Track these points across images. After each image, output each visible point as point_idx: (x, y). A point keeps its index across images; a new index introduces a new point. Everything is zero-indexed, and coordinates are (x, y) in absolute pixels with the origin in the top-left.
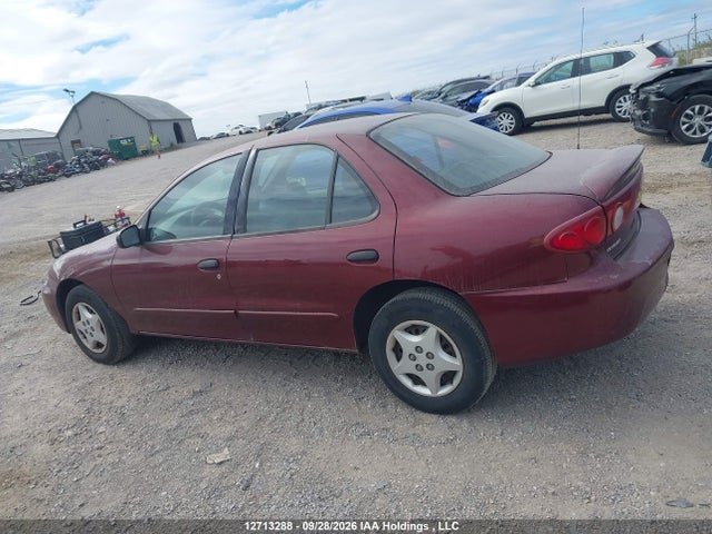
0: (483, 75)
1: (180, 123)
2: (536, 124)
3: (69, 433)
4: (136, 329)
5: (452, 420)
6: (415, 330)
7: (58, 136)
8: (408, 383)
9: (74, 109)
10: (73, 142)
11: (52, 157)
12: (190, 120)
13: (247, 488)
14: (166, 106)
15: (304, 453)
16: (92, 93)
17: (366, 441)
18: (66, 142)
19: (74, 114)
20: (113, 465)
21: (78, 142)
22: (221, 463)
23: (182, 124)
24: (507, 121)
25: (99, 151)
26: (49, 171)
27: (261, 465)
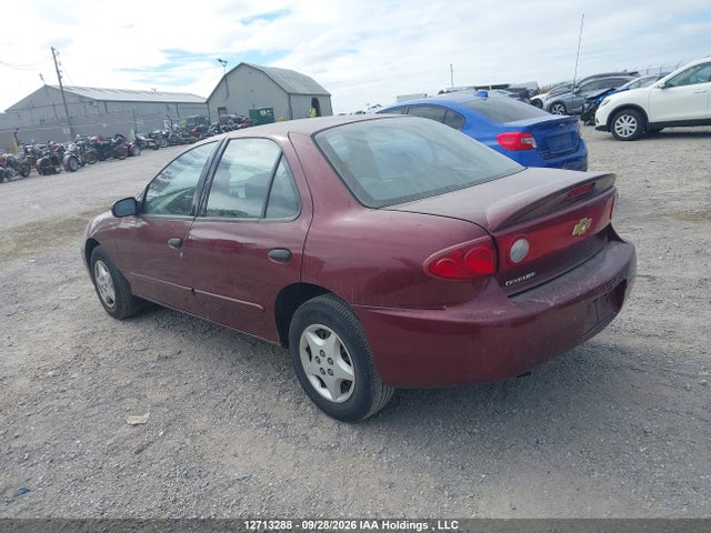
0: (630, 71)
1: (320, 99)
2: (666, 130)
3: (50, 373)
4: (136, 291)
5: (346, 428)
6: (323, 334)
7: (207, 102)
8: (316, 384)
9: (225, 77)
10: (219, 109)
11: (200, 120)
12: (329, 96)
13: (138, 452)
14: (308, 81)
15: (204, 432)
16: (242, 64)
17: (262, 432)
18: (214, 107)
19: (224, 83)
20: (61, 409)
21: (224, 109)
22: (135, 425)
23: (320, 100)
24: (626, 125)
25: (240, 119)
26: (192, 134)
27: (164, 435)
